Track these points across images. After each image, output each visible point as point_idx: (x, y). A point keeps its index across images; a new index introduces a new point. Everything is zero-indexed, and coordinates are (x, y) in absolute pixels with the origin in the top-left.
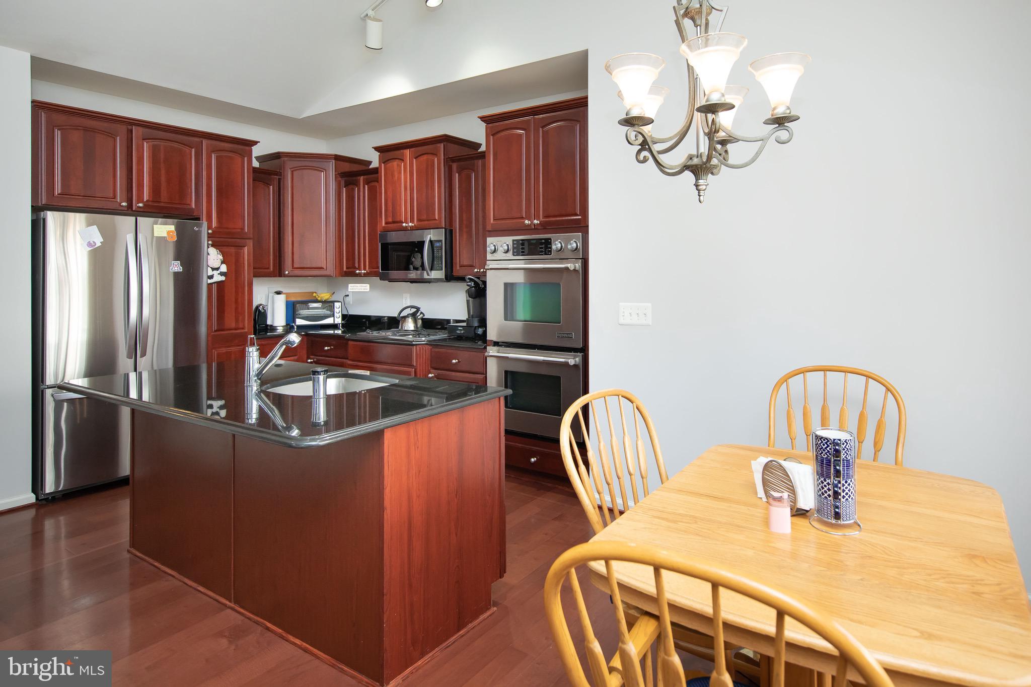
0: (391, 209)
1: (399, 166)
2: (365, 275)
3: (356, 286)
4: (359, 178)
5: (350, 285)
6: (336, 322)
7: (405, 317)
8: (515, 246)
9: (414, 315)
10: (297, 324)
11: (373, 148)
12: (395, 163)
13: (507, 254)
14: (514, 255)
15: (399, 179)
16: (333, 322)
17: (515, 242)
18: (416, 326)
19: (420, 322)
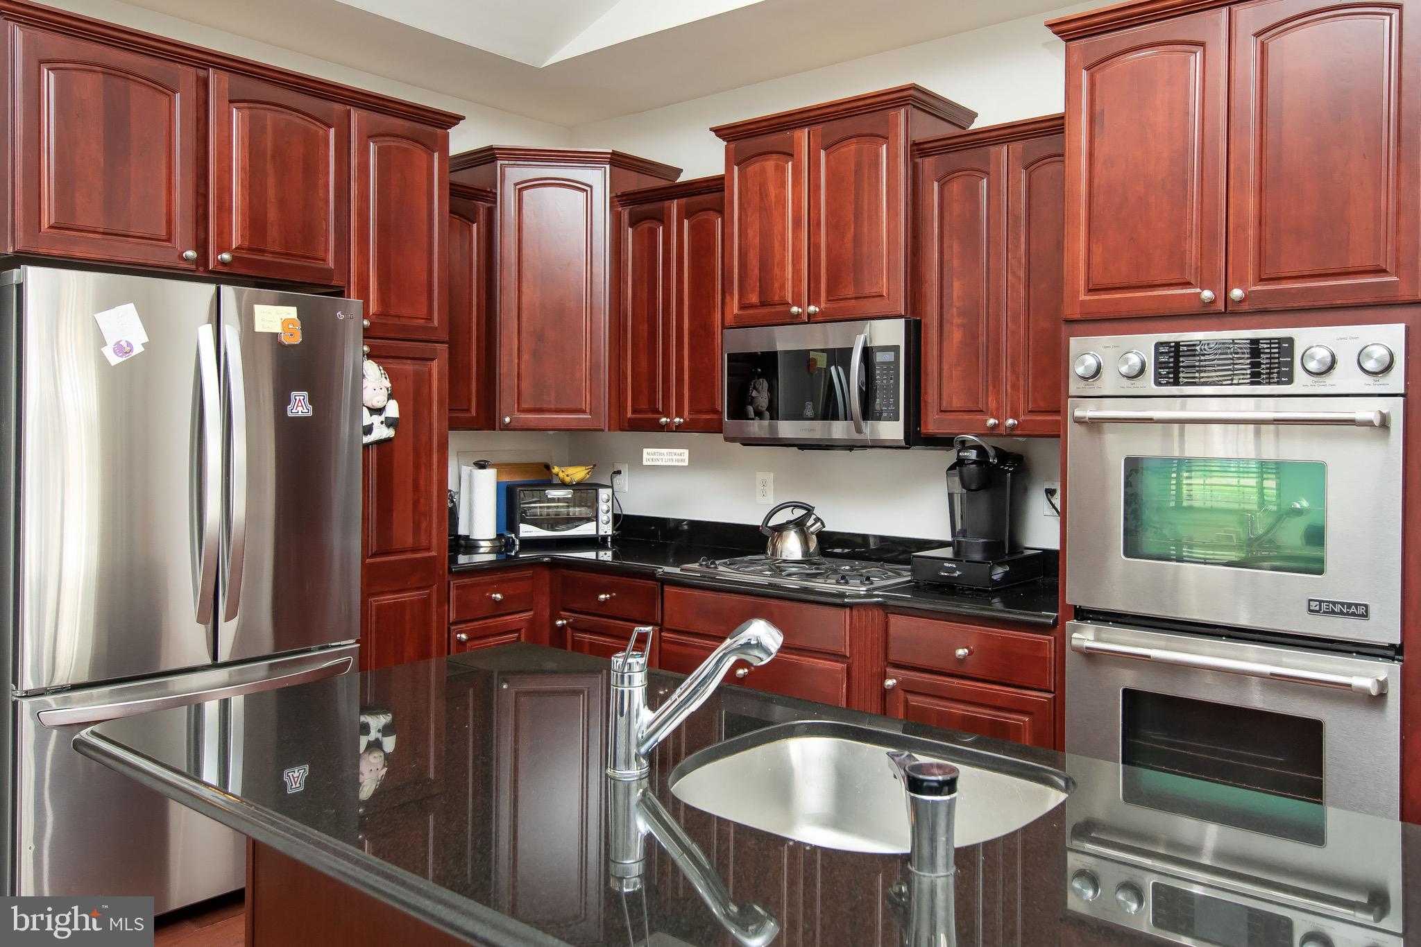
0: (757, 272)
1: (781, 170)
2: (679, 429)
3: (661, 454)
4: (667, 203)
5: (646, 451)
6: (601, 533)
7: (780, 529)
8: (1163, 359)
9: (799, 524)
10: (522, 534)
11: (711, 129)
12: (770, 164)
13: (1137, 382)
14: (1158, 383)
15: (781, 201)
16: (594, 532)
17: (1162, 350)
18: (806, 552)
19: (813, 544)
